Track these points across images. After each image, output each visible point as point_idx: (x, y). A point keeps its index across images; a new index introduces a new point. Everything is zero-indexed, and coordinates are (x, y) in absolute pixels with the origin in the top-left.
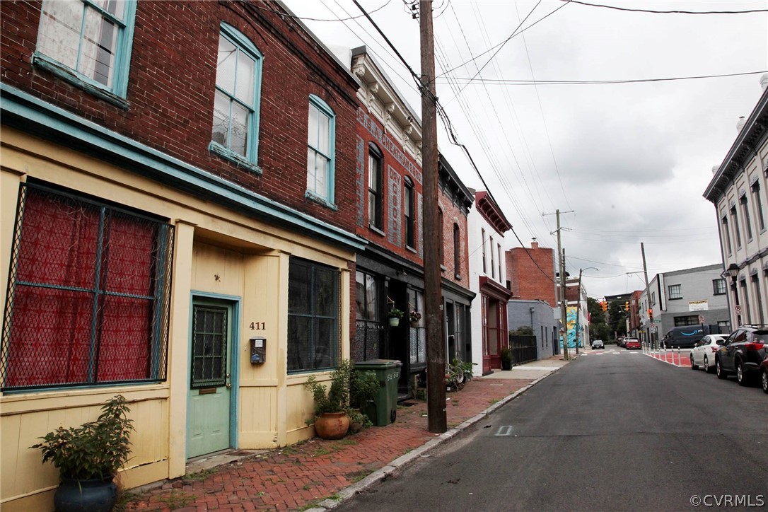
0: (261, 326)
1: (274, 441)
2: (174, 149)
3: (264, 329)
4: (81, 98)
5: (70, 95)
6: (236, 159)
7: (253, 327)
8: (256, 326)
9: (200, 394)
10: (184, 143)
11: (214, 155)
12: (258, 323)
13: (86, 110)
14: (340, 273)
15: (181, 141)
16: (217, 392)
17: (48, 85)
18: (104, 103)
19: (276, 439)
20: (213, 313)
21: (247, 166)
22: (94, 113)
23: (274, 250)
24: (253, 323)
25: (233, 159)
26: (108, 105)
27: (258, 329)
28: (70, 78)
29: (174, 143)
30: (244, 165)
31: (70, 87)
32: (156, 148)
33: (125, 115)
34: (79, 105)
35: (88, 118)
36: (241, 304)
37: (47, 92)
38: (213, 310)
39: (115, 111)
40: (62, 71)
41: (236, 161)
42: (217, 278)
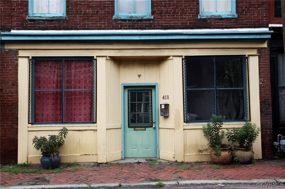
0: (167, 98)
1: (174, 158)
2: (92, 26)
3: (168, 99)
4: (46, 23)
5: (42, 24)
6: (131, 17)
7: (164, 98)
8: (165, 97)
9: (134, 130)
10: (98, 21)
11: (117, 21)
12: (166, 96)
13: (49, 27)
14: (247, 58)
15: (96, 21)
16: (146, 130)
17: (34, 24)
18: (56, 21)
19: (174, 157)
20: (142, 92)
21: (140, 18)
22: (51, 27)
23: (170, 56)
24: (164, 96)
25: (129, 18)
26: (58, 21)
27: (166, 99)
28: (40, 18)
29: (91, 24)
30: (138, 18)
31: (42, 21)
32: (83, 29)
33: (65, 22)
34: (46, 26)
35: (50, 29)
36: (156, 87)
37: (34, 27)
38: (142, 91)
39: (61, 22)
40: (36, 18)
41: (131, 18)
42: (139, 76)
